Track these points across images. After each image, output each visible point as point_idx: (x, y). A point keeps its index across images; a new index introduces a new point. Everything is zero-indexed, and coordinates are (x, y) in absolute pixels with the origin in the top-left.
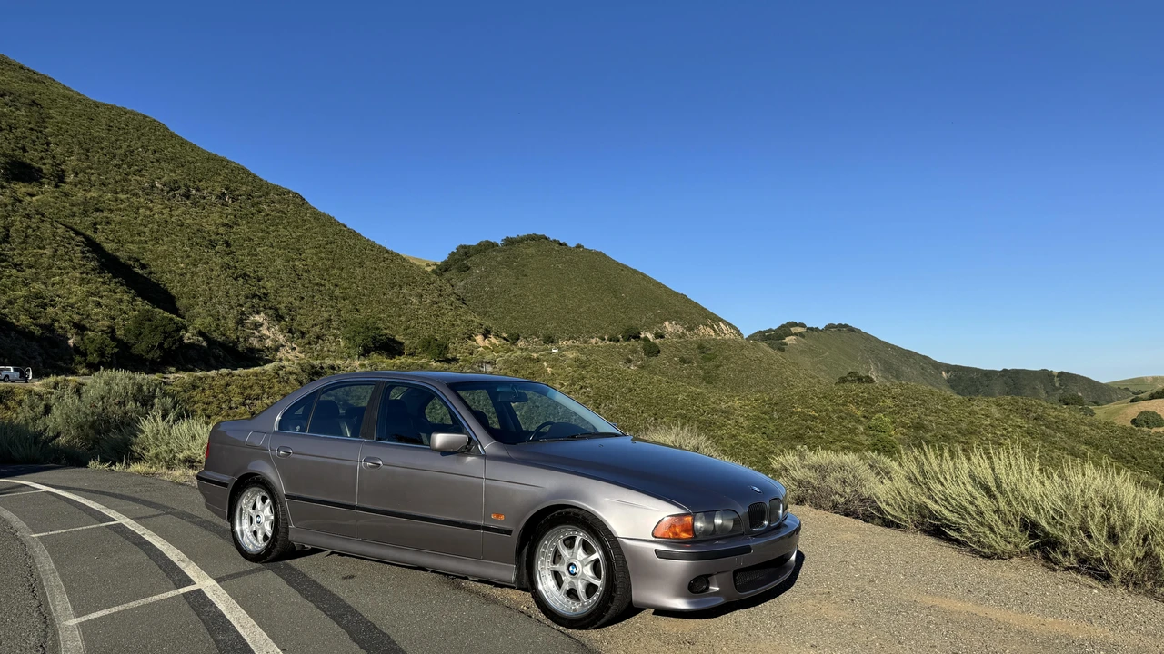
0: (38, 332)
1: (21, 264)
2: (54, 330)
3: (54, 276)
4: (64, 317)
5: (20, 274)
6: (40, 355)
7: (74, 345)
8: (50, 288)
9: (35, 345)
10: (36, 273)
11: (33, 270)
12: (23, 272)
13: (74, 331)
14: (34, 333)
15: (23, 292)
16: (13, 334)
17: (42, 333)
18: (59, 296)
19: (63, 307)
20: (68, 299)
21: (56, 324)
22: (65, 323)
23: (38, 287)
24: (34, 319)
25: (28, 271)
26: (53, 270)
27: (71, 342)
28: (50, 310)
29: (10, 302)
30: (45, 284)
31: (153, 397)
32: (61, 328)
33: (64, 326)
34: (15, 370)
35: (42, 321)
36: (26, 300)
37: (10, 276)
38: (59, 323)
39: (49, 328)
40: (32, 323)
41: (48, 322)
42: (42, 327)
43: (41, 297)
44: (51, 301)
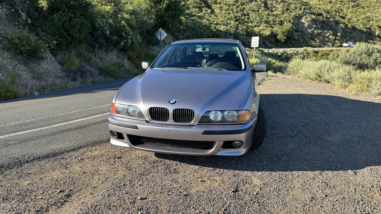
0: (365, 30)
1: (365, 7)
2: (371, 29)
3: (375, 9)
4: (375, 24)
5: (363, 10)
6: (365, 38)
7: (378, 34)
8: (373, 14)
9: (364, 35)
10: (369, 9)
11: (368, 8)
12: (364, 9)
13: (379, 29)
14: (363, 31)
15: (363, 16)
16: (357, 31)
17: (367, 31)
18: (375, 17)
19: (376, 21)
20: (379, 17)
21: (372, 27)
22: (376, 26)
23: (368, 14)
24: (365, 26)
25: (367, 9)
26: (376, 7)
27: (376, 34)
28: (371, 22)
29: (358, 21)
30: (372, 13)
31: (373, 53)
32: (374, 28)
33: (375, 27)
34: (353, 43)
35: (367, 26)
36: (363, 19)
37: (359, 12)
38: (374, 26)
39: (370, 29)
40: (364, 27)
41: (370, 26)
42: (367, 28)
43: (369, 18)
44: (372, 19)
